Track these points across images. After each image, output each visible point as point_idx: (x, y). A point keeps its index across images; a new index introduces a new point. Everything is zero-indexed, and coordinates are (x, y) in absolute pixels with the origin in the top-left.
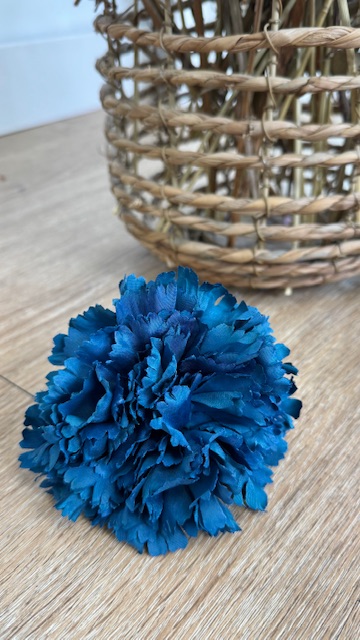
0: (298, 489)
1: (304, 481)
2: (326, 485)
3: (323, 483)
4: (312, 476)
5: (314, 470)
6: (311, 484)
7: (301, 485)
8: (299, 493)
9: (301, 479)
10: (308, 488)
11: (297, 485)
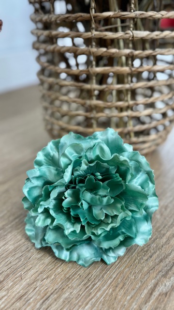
0: (52, 294)
1: (56, 290)
2: (65, 291)
3: (64, 290)
4: (61, 287)
5: (62, 283)
6: (58, 291)
7: (54, 292)
8: (52, 296)
9: (55, 289)
10: (57, 293)
11: (52, 291)
